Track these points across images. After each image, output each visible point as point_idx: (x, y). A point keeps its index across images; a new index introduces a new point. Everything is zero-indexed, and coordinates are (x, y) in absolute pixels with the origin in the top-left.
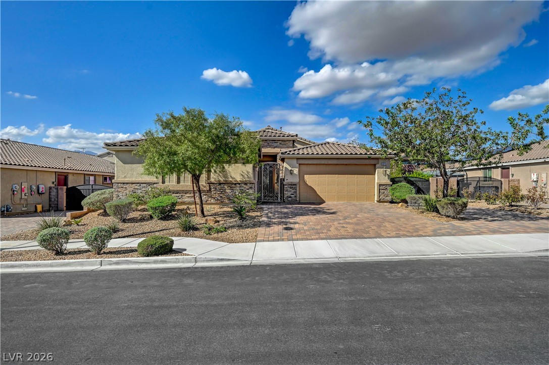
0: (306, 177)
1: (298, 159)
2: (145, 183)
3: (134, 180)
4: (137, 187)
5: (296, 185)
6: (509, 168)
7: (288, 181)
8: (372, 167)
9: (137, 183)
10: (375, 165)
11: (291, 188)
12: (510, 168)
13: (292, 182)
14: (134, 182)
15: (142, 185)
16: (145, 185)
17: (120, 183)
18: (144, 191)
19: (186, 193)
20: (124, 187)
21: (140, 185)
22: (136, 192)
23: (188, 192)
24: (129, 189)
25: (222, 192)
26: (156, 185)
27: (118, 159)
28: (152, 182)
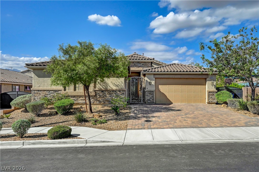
0: (160, 87)
1: (154, 74)
3: (45, 88)
4: (47, 93)
5: (153, 92)
7: (148, 89)
8: (204, 80)
9: (47, 91)
10: (206, 79)
11: (150, 94)
13: (150, 90)
14: (45, 90)
15: (50, 92)
16: (52, 92)
17: (36, 90)
18: (52, 96)
19: (80, 97)
20: (39, 93)
21: (49, 92)
22: (46, 96)
23: (81, 96)
24: (42, 95)
25: (104, 96)
26: (60, 92)
27: (34, 75)
28: (57, 90)
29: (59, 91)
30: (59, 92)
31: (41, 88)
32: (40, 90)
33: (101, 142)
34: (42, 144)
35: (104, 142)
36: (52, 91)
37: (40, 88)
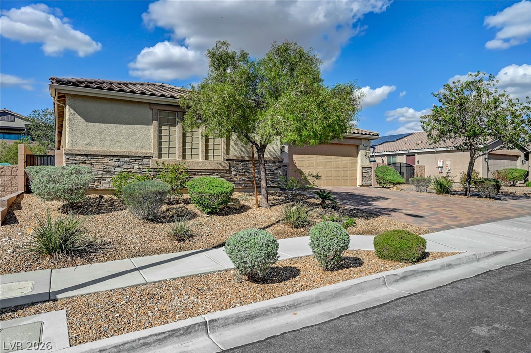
2: (128, 157)
3: (106, 149)
4: (112, 163)
5: (286, 166)
6: (414, 155)
8: (354, 148)
9: (114, 156)
10: (357, 146)
12: (416, 155)
14: (107, 154)
15: (121, 159)
16: (128, 160)
17: (80, 155)
18: (125, 170)
19: (195, 174)
20: (88, 162)
21: (119, 159)
22: (111, 172)
23: (199, 172)
24: (97, 166)
25: (245, 172)
26: (147, 160)
27: (72, 111)
28: (140, 155)
29: (145, 157)
30: (144, 160)
31: (93, 149)
32: (92, 153)
33: (493, 254)
34: (418, 275)
35: (497, 253)
36: (126, 159)
37: (91, 149)
